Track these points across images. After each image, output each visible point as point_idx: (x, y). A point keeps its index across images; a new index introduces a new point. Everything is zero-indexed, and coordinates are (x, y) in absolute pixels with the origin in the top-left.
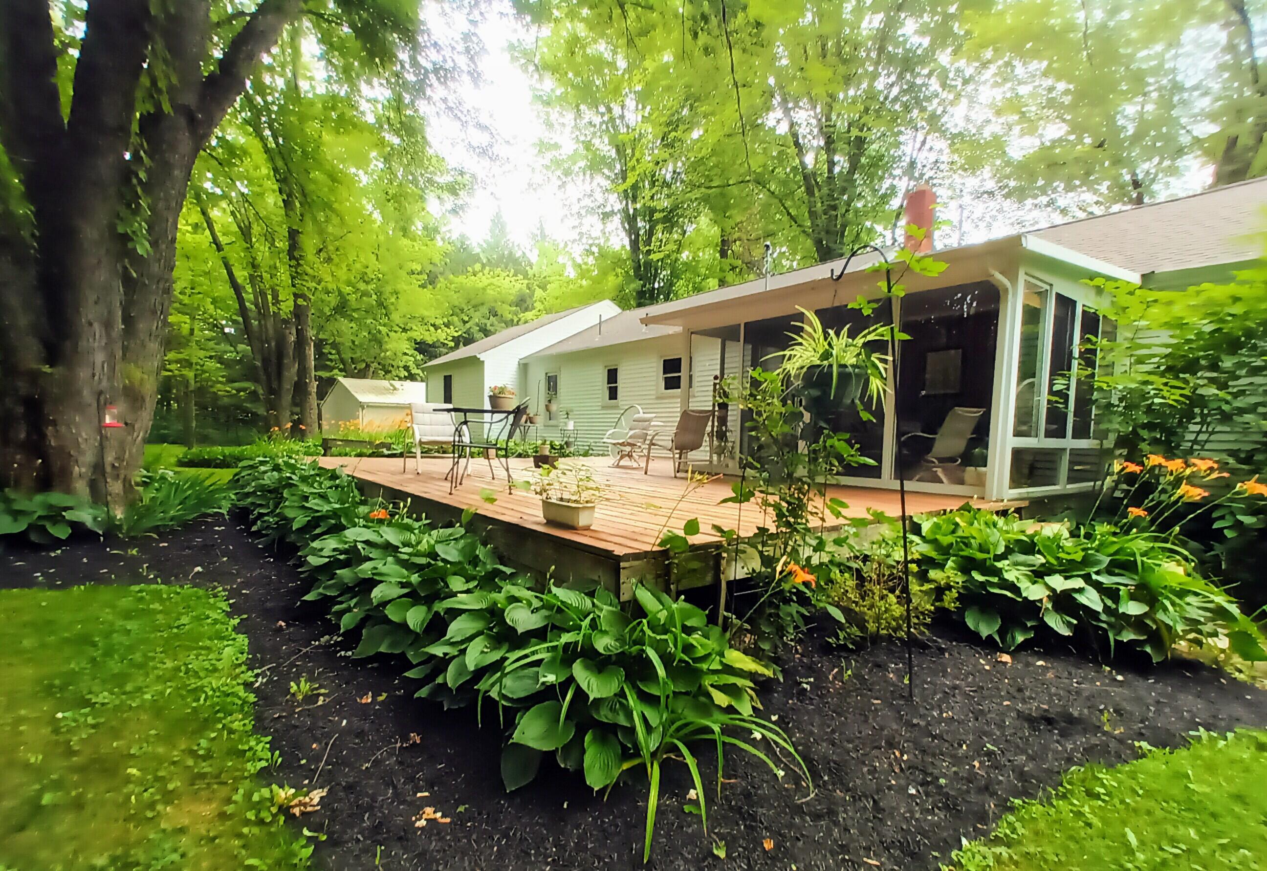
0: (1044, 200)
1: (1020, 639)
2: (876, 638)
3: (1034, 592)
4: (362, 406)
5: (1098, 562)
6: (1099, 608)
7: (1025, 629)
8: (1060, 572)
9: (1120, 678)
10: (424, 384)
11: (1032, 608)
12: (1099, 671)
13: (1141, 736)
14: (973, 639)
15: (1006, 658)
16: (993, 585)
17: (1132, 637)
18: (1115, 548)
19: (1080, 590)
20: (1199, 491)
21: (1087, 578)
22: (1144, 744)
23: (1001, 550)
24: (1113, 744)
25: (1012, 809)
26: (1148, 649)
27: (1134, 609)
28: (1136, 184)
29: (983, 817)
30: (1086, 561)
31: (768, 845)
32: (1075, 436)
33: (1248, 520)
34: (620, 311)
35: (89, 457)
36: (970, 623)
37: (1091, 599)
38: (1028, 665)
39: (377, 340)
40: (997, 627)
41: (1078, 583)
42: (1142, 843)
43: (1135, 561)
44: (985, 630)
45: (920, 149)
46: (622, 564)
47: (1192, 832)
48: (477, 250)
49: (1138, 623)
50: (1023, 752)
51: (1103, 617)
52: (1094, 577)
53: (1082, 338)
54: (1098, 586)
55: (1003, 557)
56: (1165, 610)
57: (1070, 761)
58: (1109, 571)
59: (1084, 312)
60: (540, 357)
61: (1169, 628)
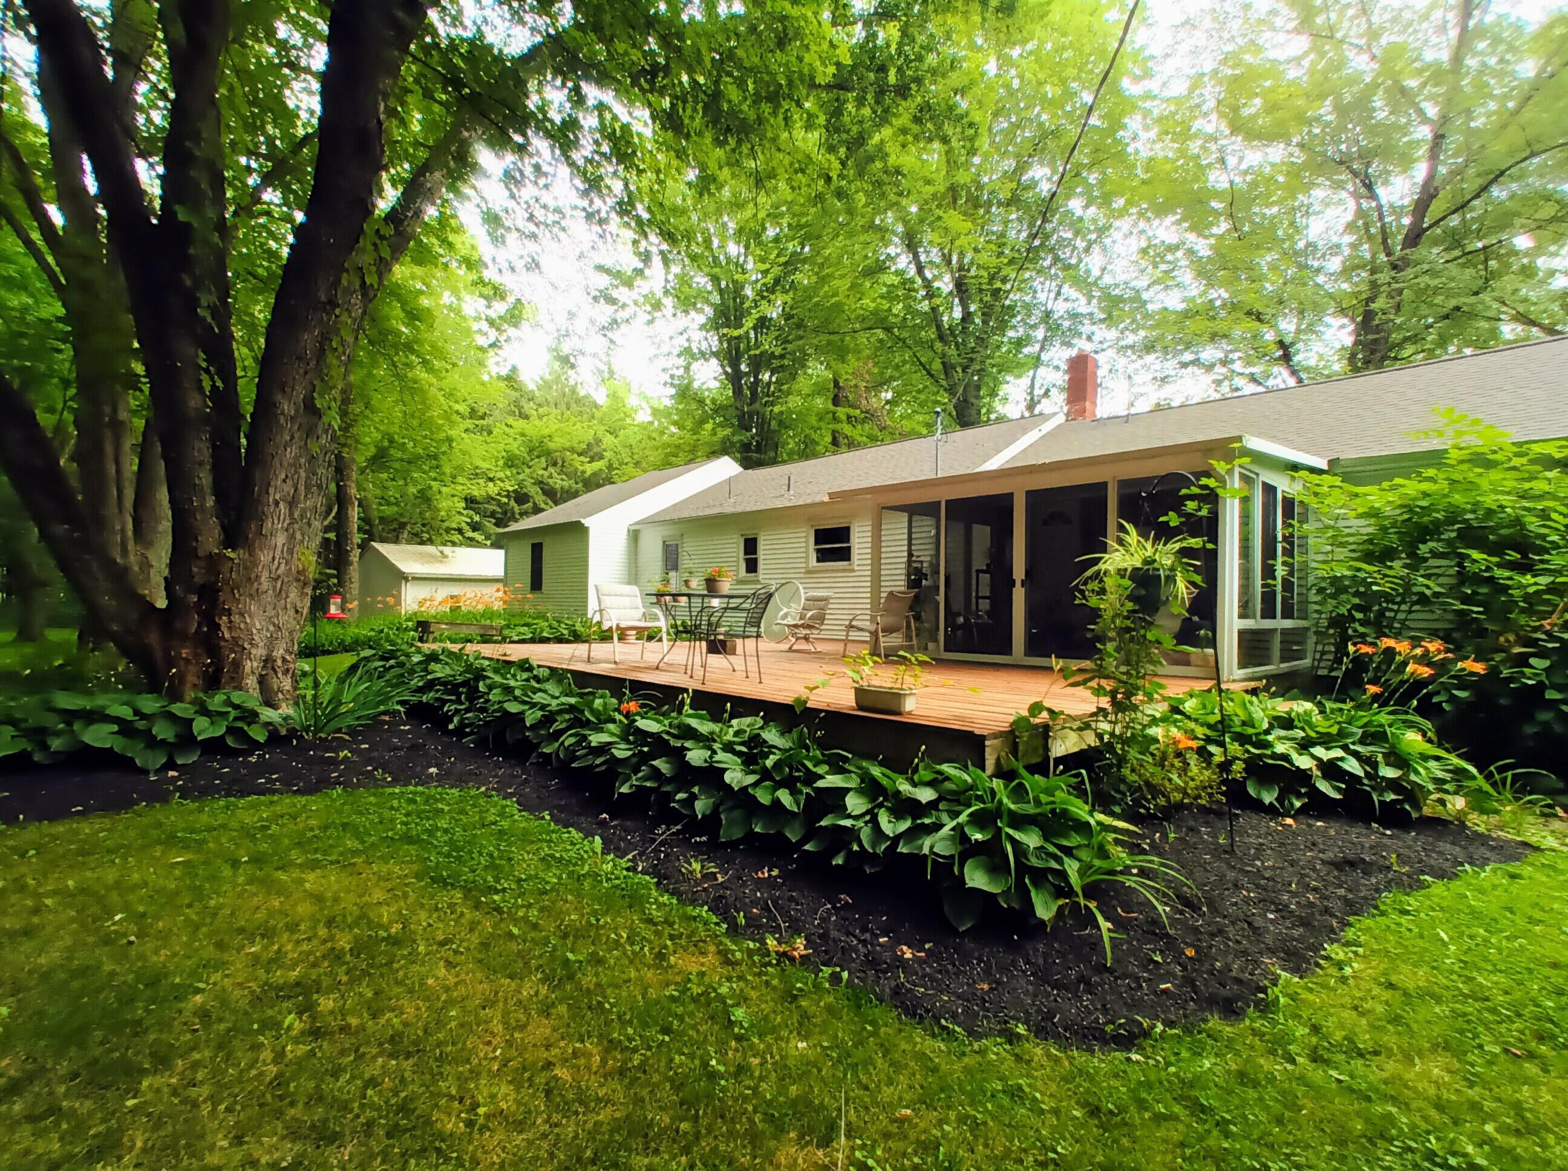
0: (1188, 357)
1: (1298, 804)
2: (1180, 806)
3: (1303, 762)
4: (404, 577)
5: (1352, 734)
6: (1362, 774)
7: (1299, 796)
8: (1320, 744)
9: (1388, 832)
10: (501, 553)
11: (1304, 776)
12: (1369, 827)
13: (1423, 873)
14: (1257, 806)
15: (1289, 821)
16: (1266, 756)
17: (1393, 797)
18: (1365, 720)
19: (1342, 759)
20: (1426, 669)
21: (1345, 748)
22: (1427, 877)
23: (1265, 726)
24: (1405, 878)
25: (1350, 925)
26: (1407, 807)
27: (1389, 772)
28: (1281, 344)
29: (1332, 930)
30: (1342, 734)
31: (1190, 952)
32: (1283, 617)
33: (1462, 694)
34: (741, 469)
35: (260, 652)
36: (1252, 791)
37: (1352, 766)
38: (1310, 826)
39: (425, 497)
40: (1276, 795)
41: (1338, 753)
42: (1451, 938)
43: (1385, 732)
44: (1269, 797)
45: (1056, 299)
46: (987, 743)
47: (1481, 931)
48: (532, 386)
49: (1393, 785)
50: (1340, 886)
51: (1366, 781)
52: (1352, 747)
53: (1284, 522)
54: (1356, 755)
55: (1267, 732)
56: (1417, 772)
57: (1378, 890)
58: (1362, 742)
59: (1284, 498)
60: (652, 521)
61: (1421, 787)
